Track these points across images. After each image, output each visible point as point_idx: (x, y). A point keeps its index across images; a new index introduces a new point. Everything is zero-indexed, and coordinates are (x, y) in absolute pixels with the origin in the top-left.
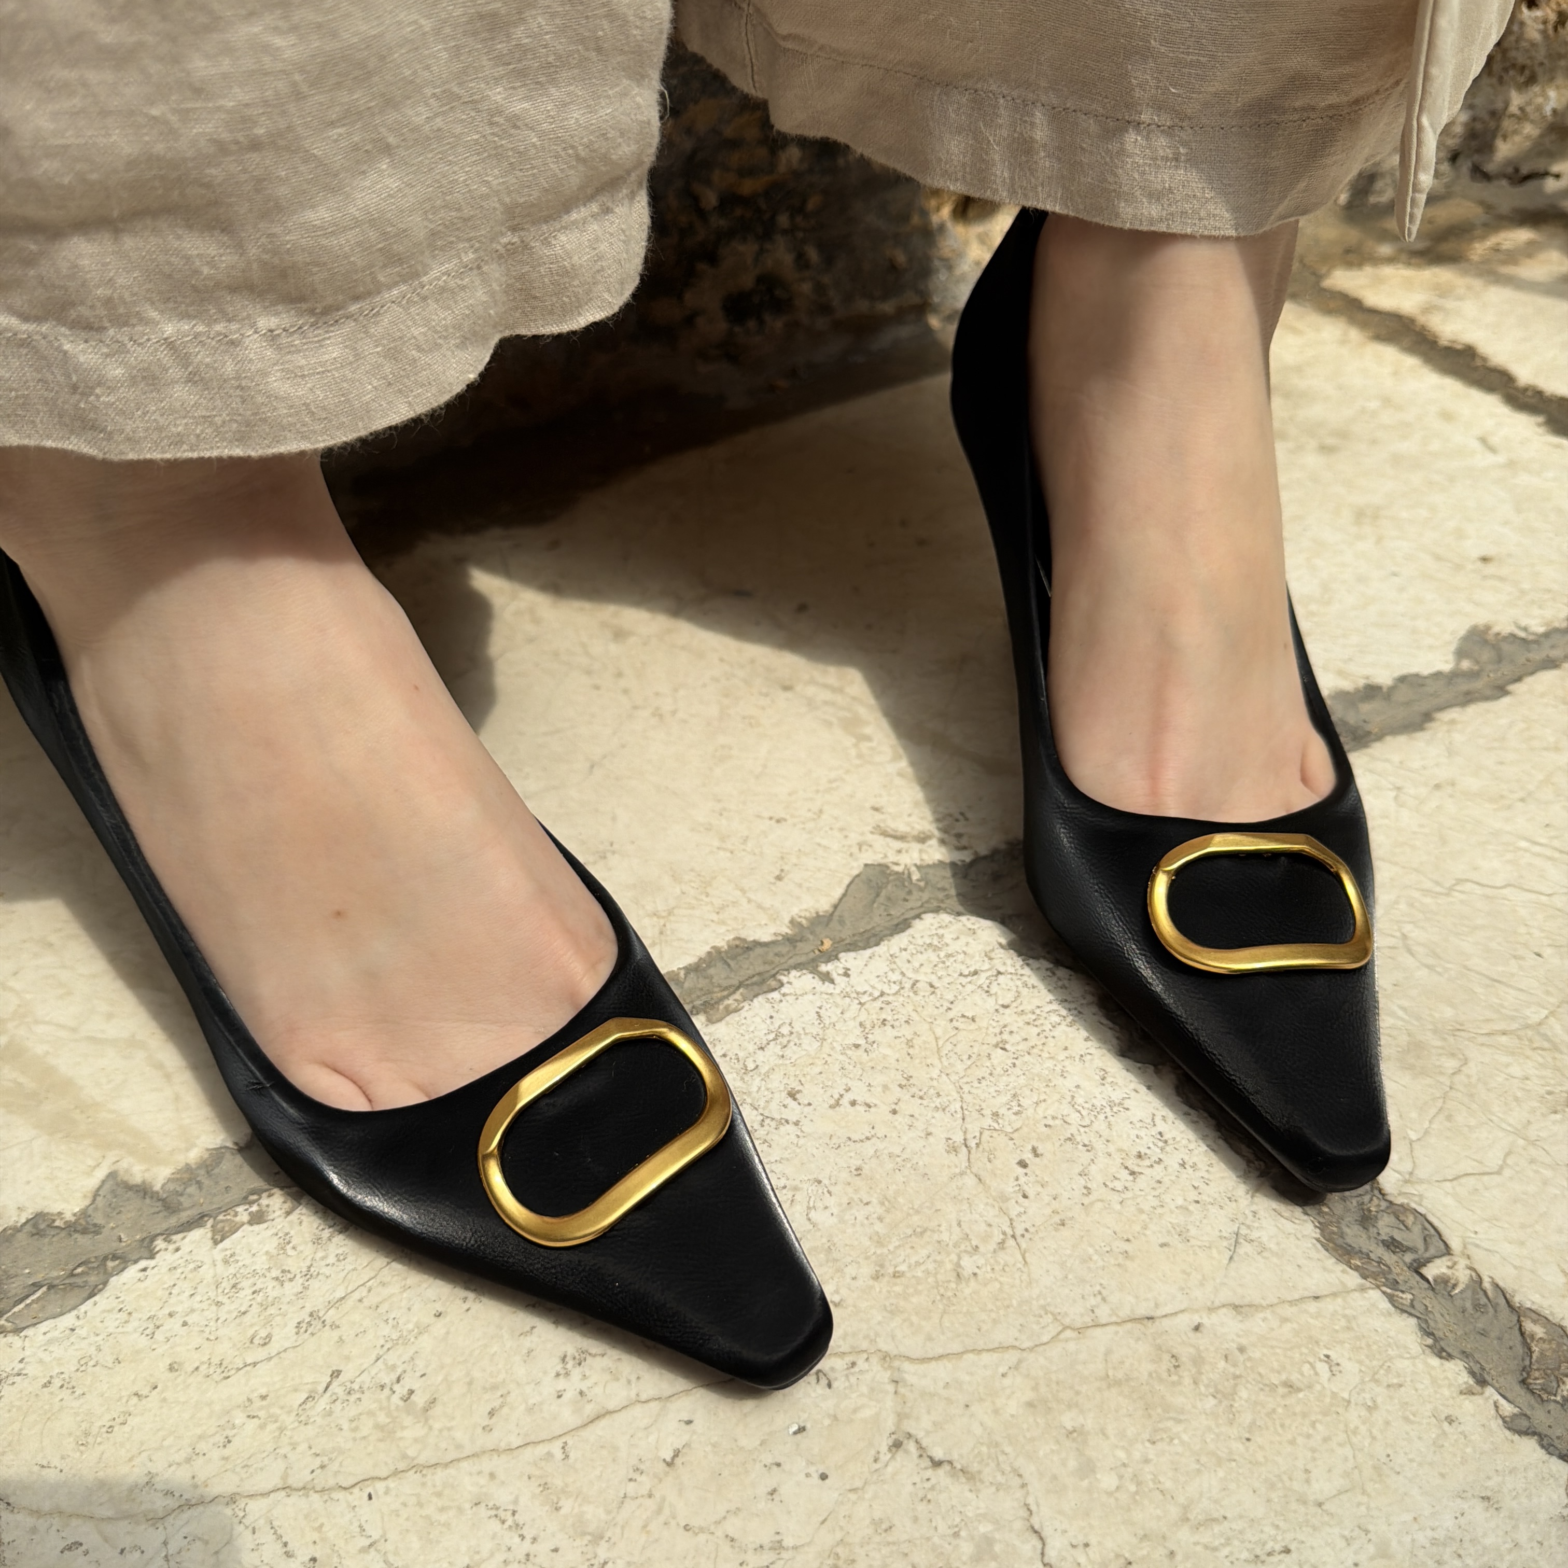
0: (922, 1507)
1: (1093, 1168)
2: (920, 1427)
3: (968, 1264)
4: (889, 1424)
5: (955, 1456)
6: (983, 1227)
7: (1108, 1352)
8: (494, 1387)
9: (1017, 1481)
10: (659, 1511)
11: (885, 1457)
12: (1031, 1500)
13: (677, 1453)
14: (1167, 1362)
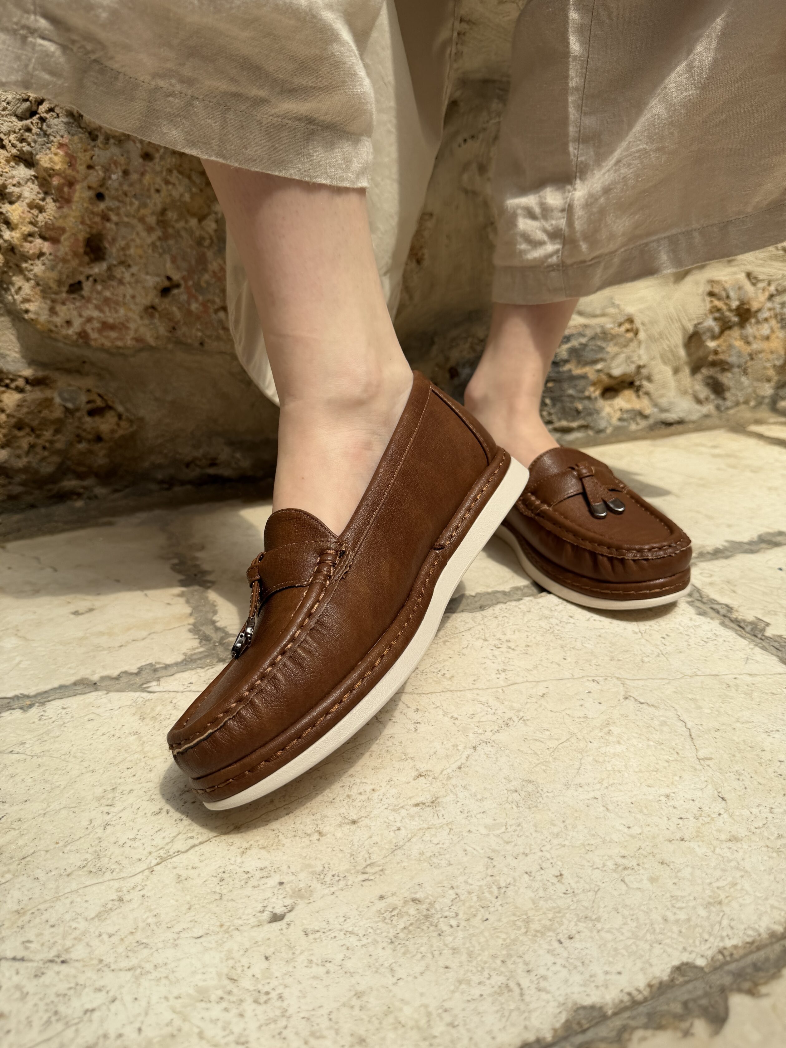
0: (638, 713)
1: (690, 640)
2: (635, 694)
3: (646, 659)
4: (623, 693)
5: (648, 702)
6: (650, 651)
7: (702, 682)
8: (474, 675)
9: (672, 709)
10: (540, 706)
11: (622, 700)
12: (679, 713)
13: (544, 694)
14: (725, 685)
